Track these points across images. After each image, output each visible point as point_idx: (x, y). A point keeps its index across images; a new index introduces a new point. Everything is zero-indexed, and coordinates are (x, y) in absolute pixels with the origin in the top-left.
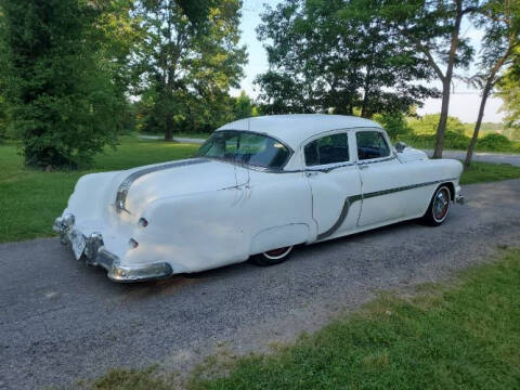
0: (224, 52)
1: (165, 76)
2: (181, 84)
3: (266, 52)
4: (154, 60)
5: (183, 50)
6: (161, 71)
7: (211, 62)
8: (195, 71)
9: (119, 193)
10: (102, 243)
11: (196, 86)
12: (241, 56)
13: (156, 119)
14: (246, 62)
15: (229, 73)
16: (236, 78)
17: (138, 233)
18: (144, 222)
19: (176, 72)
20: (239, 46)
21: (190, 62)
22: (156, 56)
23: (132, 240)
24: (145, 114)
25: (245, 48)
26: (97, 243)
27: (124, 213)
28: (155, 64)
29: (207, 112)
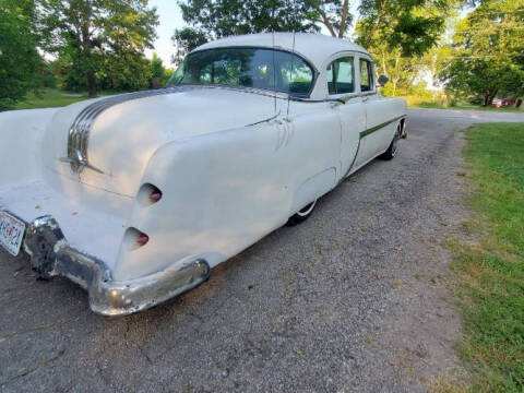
0: (135, 13)
1: (79, 33)
2: (97, 42)
3: (180, 9)
4: (64, 17)
5: (94, 8)
6: (73, 28)
7: (124, 21)
8: (109, 30)
9: (71, 139)
10: (59, 235)
11: (112, 46)
12: (151, 17)
13: (76, 78)
14: (158, 24)
15: (143, 34)
16: (149, 38)
17: (143, 215)
18: (155, 192)
19: (90, 30)
20: (149, 7)
21: (103, 20)
22: (66, 12)
23: (132, 230)
24: (63, 73)
25: (155, 10)
26: (50, 237)
27: (87, 173)
28: (65, 20)
29: (126, 70)
